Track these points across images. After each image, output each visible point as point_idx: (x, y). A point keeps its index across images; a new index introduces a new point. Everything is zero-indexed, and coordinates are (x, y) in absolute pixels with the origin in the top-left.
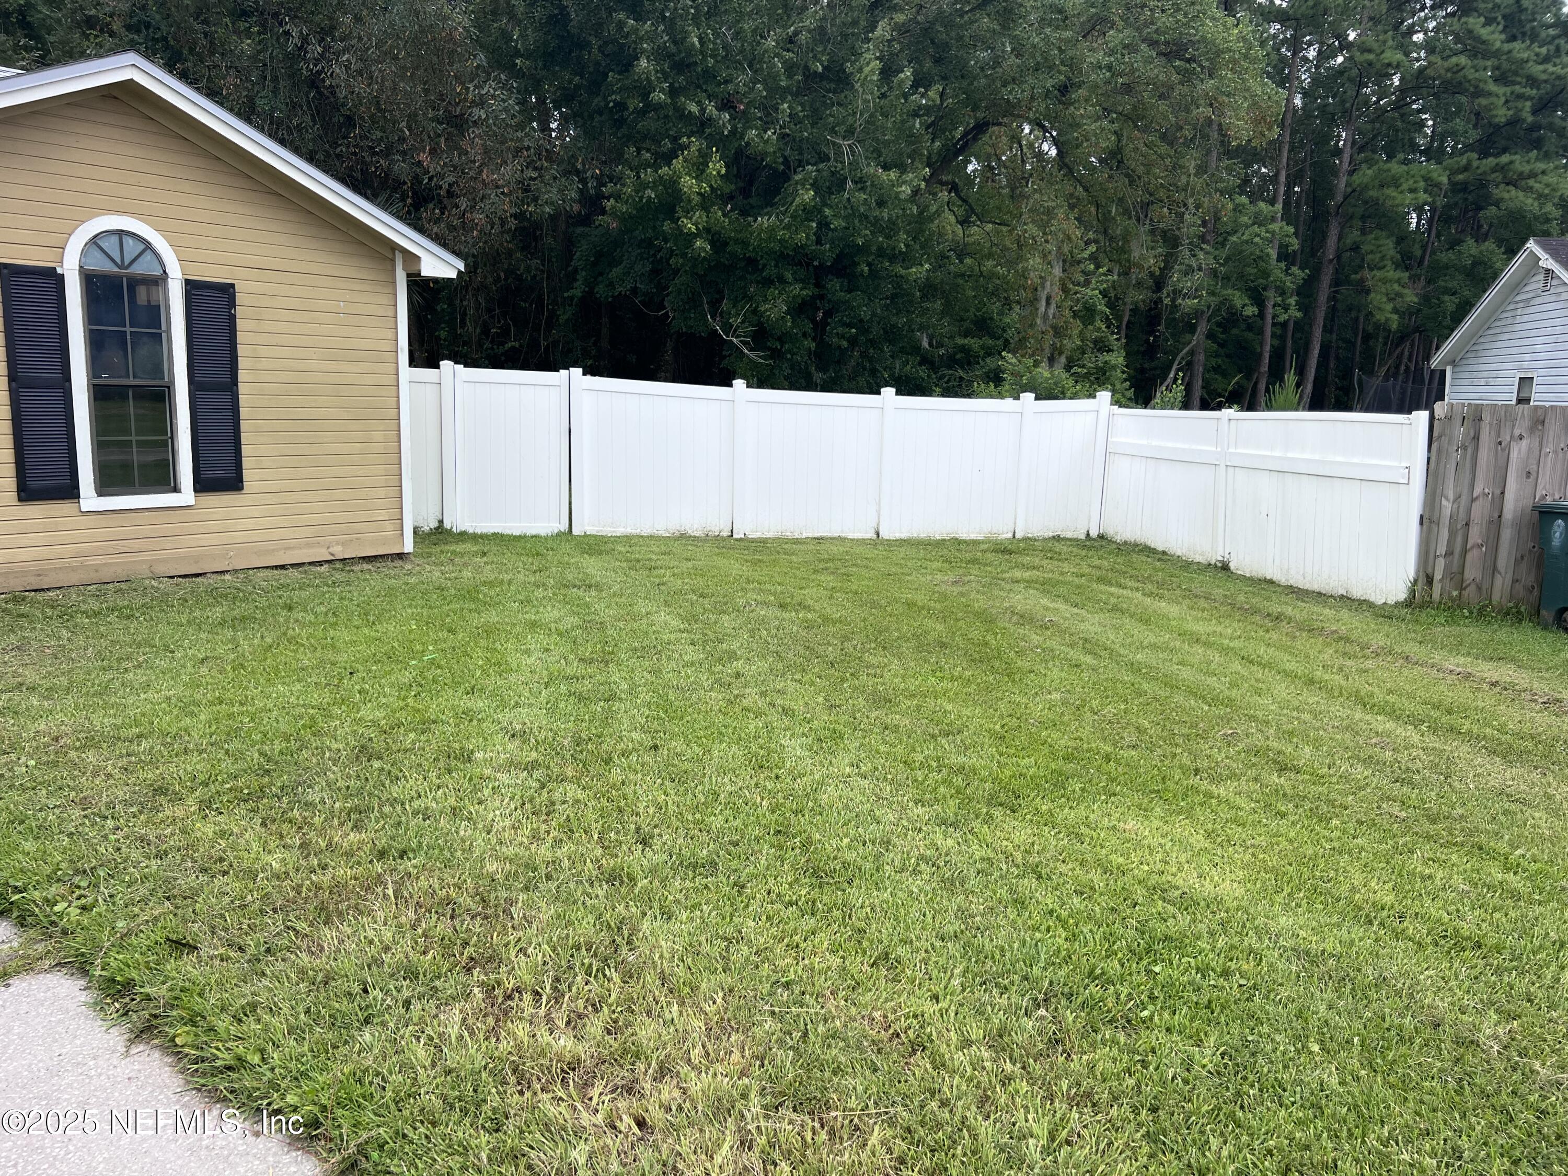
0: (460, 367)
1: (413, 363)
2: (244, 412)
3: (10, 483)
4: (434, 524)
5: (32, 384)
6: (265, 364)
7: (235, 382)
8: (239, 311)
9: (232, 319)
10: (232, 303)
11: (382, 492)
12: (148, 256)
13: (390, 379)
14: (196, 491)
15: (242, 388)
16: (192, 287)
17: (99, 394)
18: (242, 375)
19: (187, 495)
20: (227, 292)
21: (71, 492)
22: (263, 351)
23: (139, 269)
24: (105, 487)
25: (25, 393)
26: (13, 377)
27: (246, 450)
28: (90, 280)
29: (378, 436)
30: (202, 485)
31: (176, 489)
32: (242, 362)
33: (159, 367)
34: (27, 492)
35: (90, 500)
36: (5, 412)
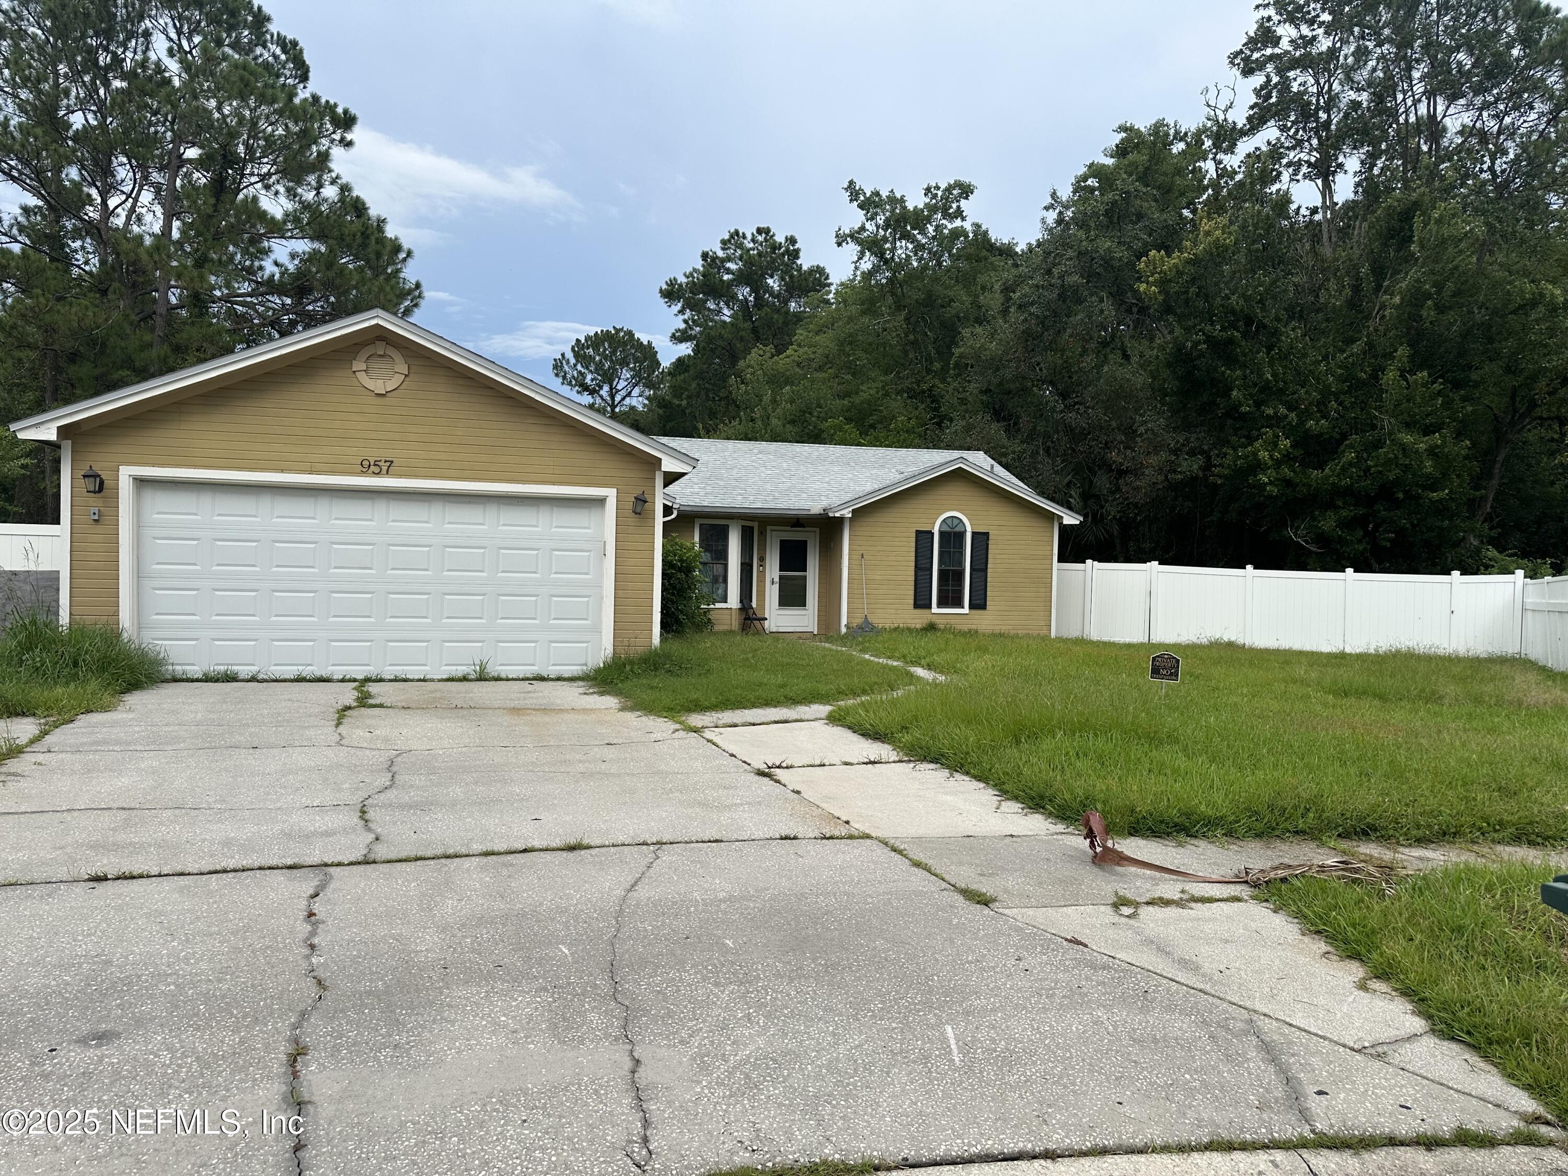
0: (1096, 563)
1: (1059, 561)
2: (989, 580)
3: (912, 602)
5: (921, 569)
6: (998, 561)
7: (987, 569)
8: (990, 542)
9: (988, 545)
10: (988, 539)
11: (1044, 616)
12: (961, 525)
13: (1049, 567)
14: (970, 608)
15: (989, 570)
16: (974, 534)
17: (941, 573)
18: (989, 566)
19: (966, 610)
20: (987, 534)
21: (929, 606)
22: (998, 556)
23: (957, 529)
24: (940, 604)
25: (920, 573)
26: (916, 567)
27: (989, 593)
28: (941, 533)
29: (1043, 590)
30: (972, 607)
31: (963, 607)
32: (990, 561)
33: (961, 562)
34: (916, 606)
35: (935, 609)
36: (913, 578)
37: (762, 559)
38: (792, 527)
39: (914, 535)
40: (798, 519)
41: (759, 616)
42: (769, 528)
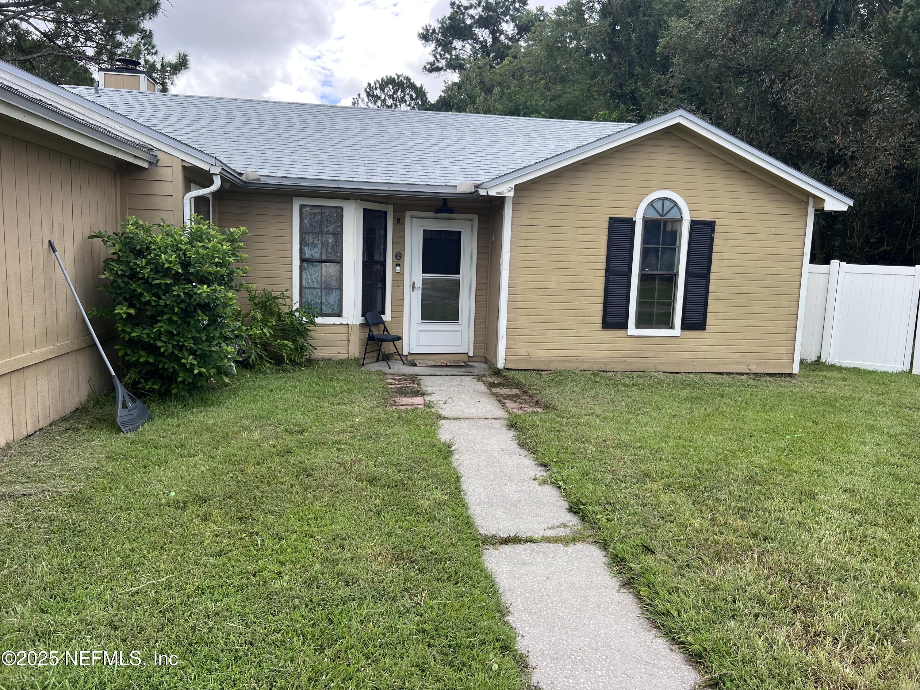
0: (844, 264)
1: (813, 261)
2: (711, 289)
3: (599, 320)
4: (814, 358)
5: (615, 273)
6: (726, 263)
7: (709, 273)
8: (716, 235)
9: (712, 239)
10: (713, 231)
11: (783, 337)
12: (675, 209)
13: (797, 271)
14: (682, 329)
15: (712, 276)
16: (694, 224)
17: (643, 278)
18: (713, 269)
19: (677, 331)
20: (711, 225)
21: (624, 326)
22: (725, 256)
23: (669, 216)
24: (640, 324)
25: (612, 278)
26: (607, 270)
27: (709, 309)
28: (647, 223)
29: (786, 304)
30: (685, 326)
31: (672, 328)
32: (714, 262)
33: (672, 265)
34: (606, 325)
35: (632, 330)
36: (602, 286)
37: (399, 257)
38: (437, 212)
39: (606, 224)
40: (445, 200)
41: (394, 332)
42: (408, 214)
